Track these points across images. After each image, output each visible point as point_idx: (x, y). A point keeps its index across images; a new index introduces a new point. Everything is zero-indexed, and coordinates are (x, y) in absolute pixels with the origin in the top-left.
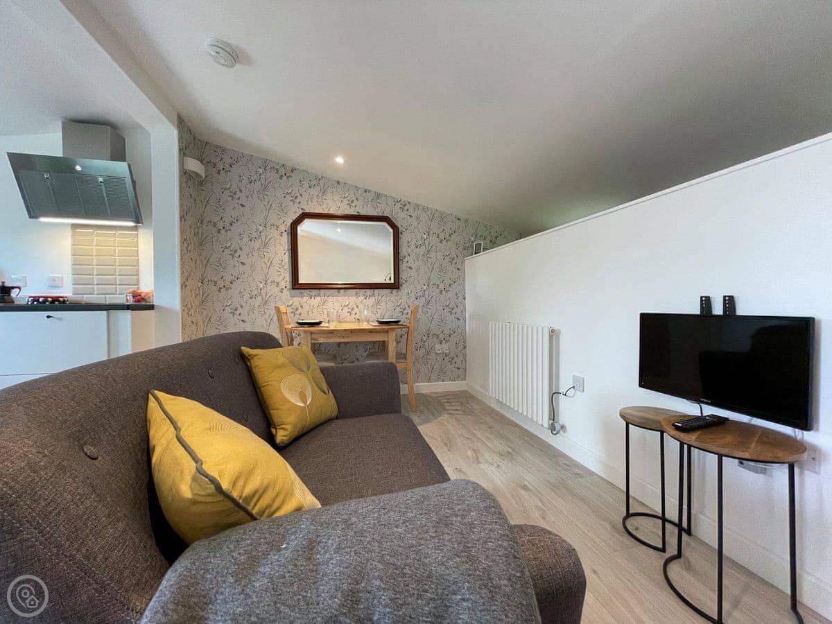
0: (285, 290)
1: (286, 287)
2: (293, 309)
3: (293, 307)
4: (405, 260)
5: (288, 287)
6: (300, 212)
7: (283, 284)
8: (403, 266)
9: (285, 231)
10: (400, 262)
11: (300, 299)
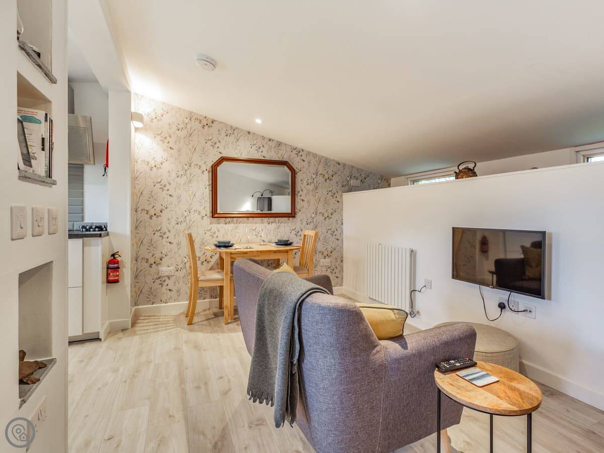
0: (205, 218)
3: (212, 231)
4: (299, 194)
5: (208, 216)
6: (219, 156)
7: (203, 213)
8: (298, 199)
9: (206, 170)
10: (296, 196)
11: (217, 225)
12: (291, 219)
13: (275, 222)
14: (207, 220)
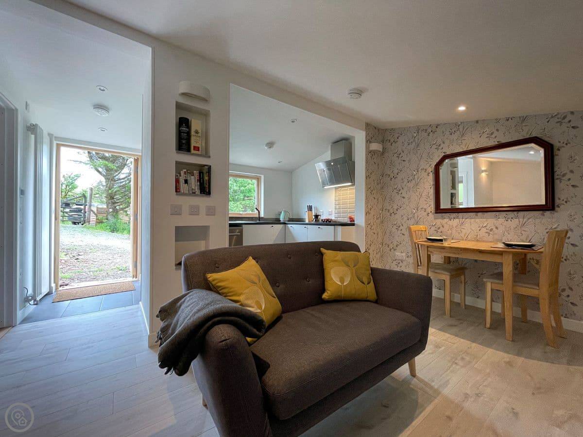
0: (430, 214)
1: (431, 212)
2: (436, 228)
5: (433, 212)
6: (442, 156)
7: (429, 210)
8: (561, 185)
9: (431, 171)
12: (546, 213)
13: (517, 217)
14: (432, 216)
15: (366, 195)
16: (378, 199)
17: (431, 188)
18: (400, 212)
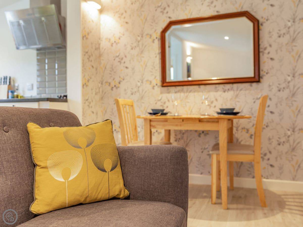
0: (156, 87)
1: (157, 85)
2: (162, 102)
3: (162, 101)
4: (266, 51)
5: (159, 85)
6: (168, 21)
7: (154, 83)
8: (264, 58)
9: (157, 38)
10: (261, 54)
11: (167, 95)
12: (254, 85)
13: (232, 89)
14: (158, 89)
15: (83, 60)
16: (96, 69)
17: (156, 57)
18: (123, 86)
